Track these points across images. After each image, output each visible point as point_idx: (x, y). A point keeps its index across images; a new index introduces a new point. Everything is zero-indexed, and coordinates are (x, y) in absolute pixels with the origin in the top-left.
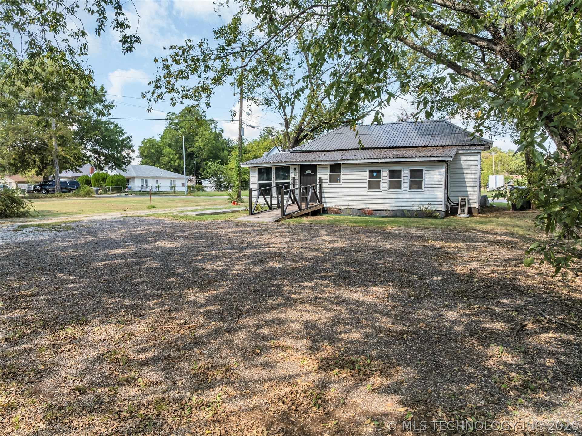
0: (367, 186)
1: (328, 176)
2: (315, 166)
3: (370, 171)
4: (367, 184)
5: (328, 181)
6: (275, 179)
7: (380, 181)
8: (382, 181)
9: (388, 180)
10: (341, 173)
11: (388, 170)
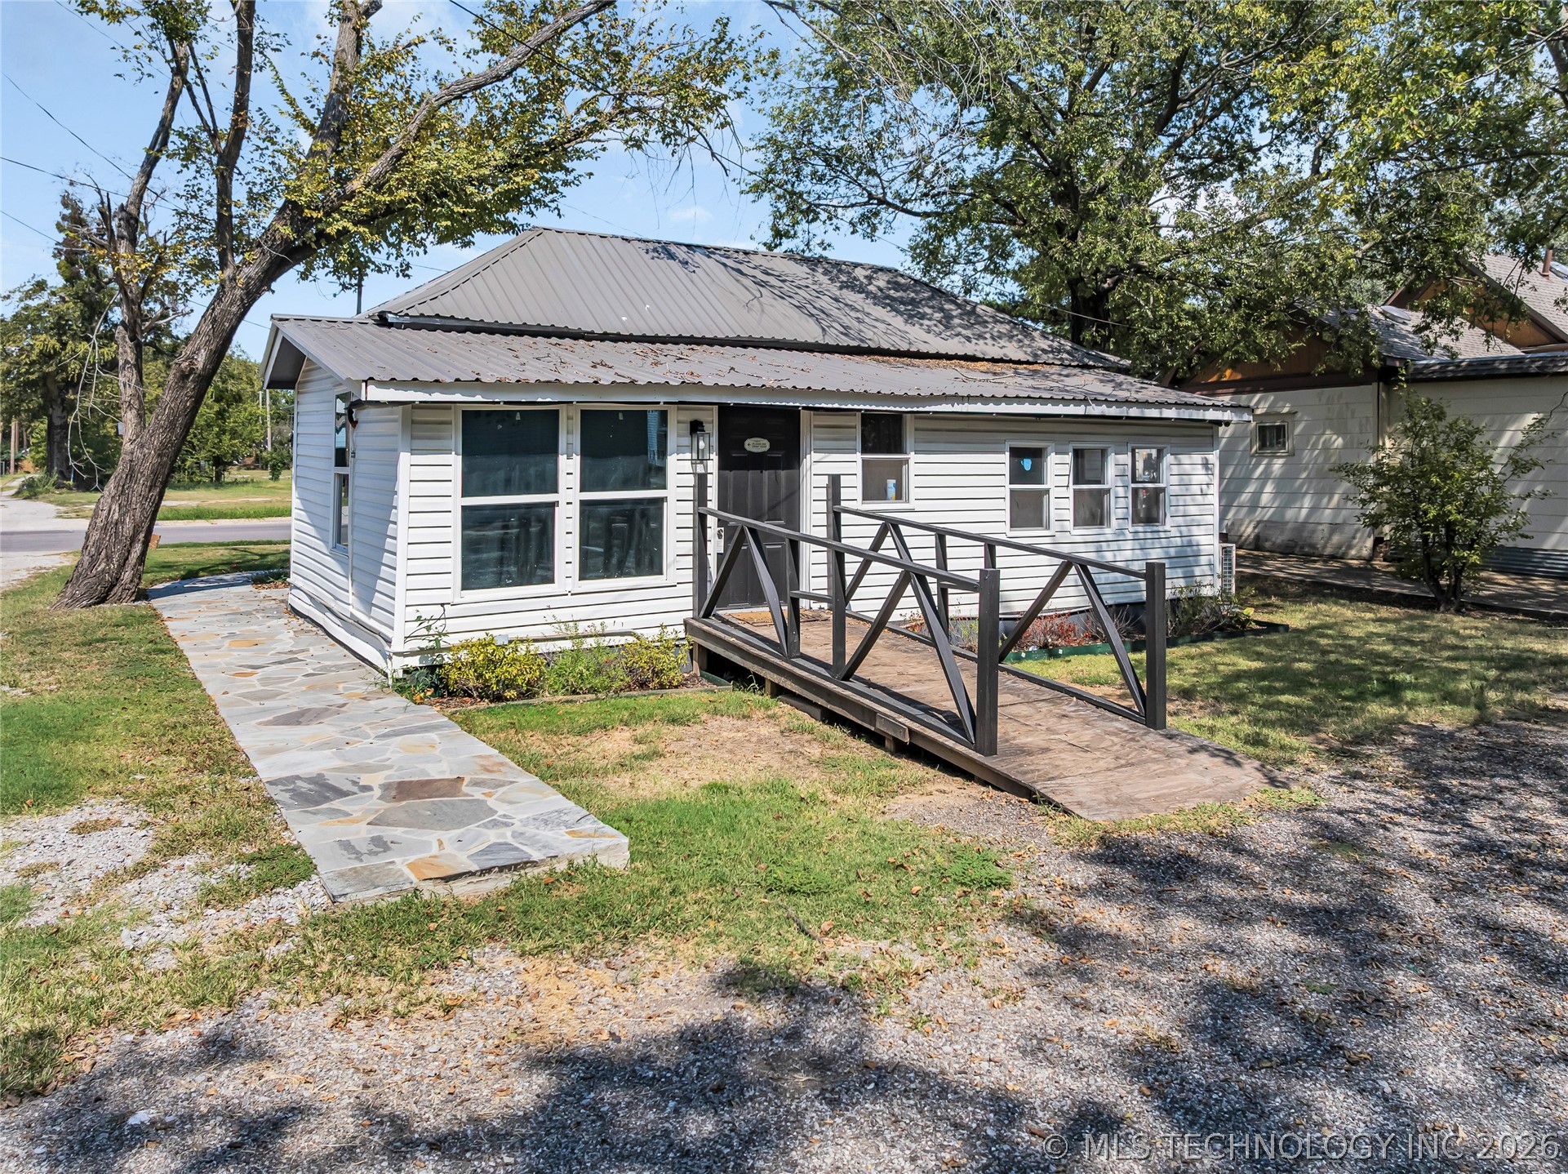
0: (1007, 515)
1: (858, 468)
2: (792, 414)
3: (1013, 453)
4: (1006, 504)
5: (859, 492)
6: (575, 480)
7: (1047, 491)
8: (1053, 494)
9: (1072, 487)
10: (913, 457)
11: (1071, 447)
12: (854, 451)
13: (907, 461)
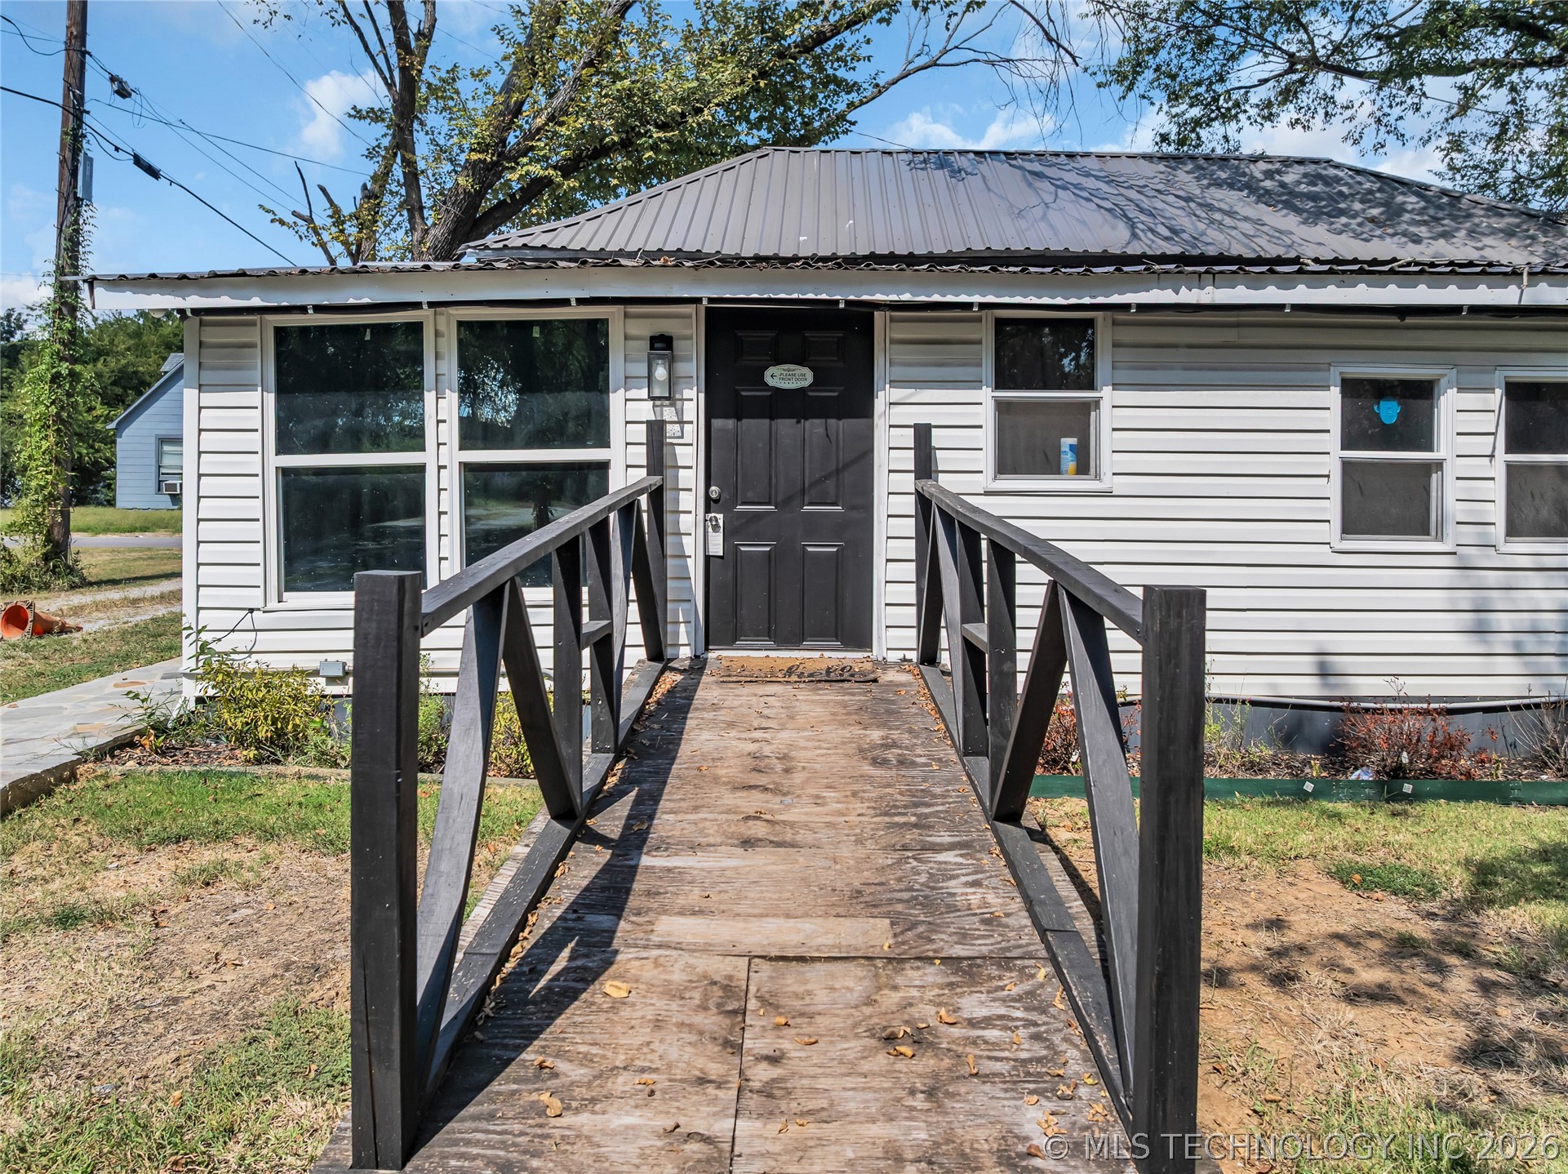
0: (1333, 509)
1: (986, 414)
2: (860, 317)
3: (1352, 389)
4: (1334, 488)
5: (986, 459)
6: (451, 432)
7: (1439, 465)
8: (1450, 470)
9: (1502, 457)
10: (1107, 395)
11: (1500, 377)
12: (976, 384)
13: (1096, 404)
